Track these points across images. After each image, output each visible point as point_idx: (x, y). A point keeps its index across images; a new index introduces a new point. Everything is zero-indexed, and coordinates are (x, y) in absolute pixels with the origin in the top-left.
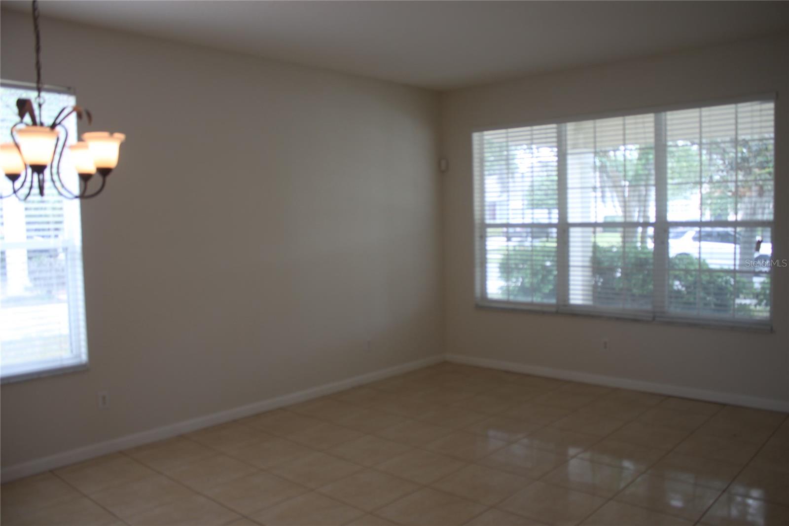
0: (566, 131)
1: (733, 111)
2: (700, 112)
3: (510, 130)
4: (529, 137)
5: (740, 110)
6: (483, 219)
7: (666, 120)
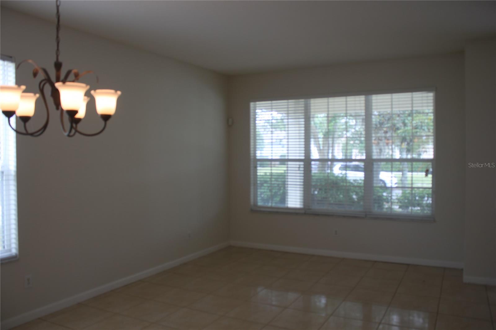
0: (310, 103)
1: (410, 96)
2: (392, 96)
3: (274, 102)
4: (286, 106)
5: (414, 96)
6: (255, 156)
7: (372, 100)
